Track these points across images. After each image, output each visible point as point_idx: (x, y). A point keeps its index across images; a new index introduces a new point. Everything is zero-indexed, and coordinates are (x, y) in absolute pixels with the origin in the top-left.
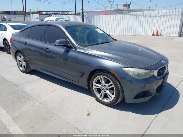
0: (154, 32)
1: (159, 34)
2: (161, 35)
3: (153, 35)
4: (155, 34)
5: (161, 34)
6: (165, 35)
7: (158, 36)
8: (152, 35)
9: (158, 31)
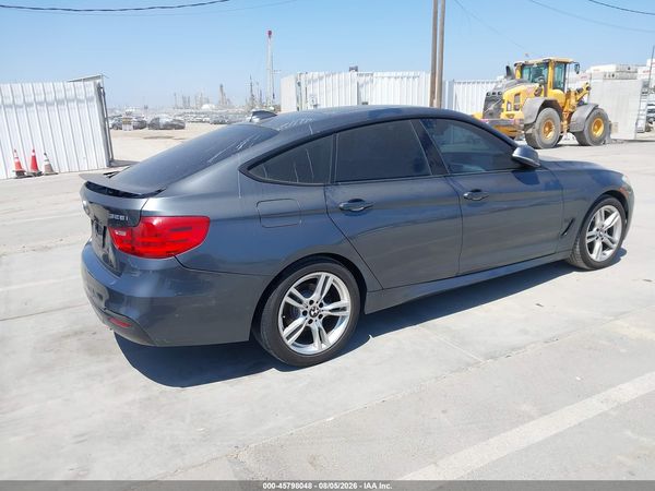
0: (19, 164)
1: (42, 168)
2: (50, 171)
3: (20, 174)
4: (27, 167)
5: (49, 168)
6: (65, 168)
7: (40, 174)
8: (14, 175)
9: (34, 158)
